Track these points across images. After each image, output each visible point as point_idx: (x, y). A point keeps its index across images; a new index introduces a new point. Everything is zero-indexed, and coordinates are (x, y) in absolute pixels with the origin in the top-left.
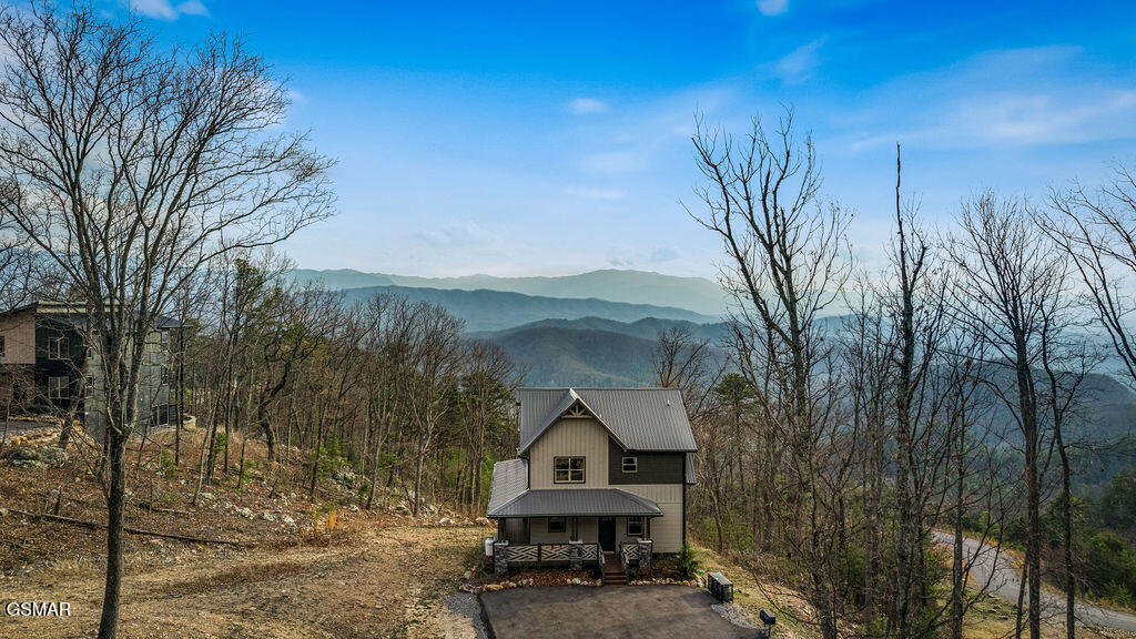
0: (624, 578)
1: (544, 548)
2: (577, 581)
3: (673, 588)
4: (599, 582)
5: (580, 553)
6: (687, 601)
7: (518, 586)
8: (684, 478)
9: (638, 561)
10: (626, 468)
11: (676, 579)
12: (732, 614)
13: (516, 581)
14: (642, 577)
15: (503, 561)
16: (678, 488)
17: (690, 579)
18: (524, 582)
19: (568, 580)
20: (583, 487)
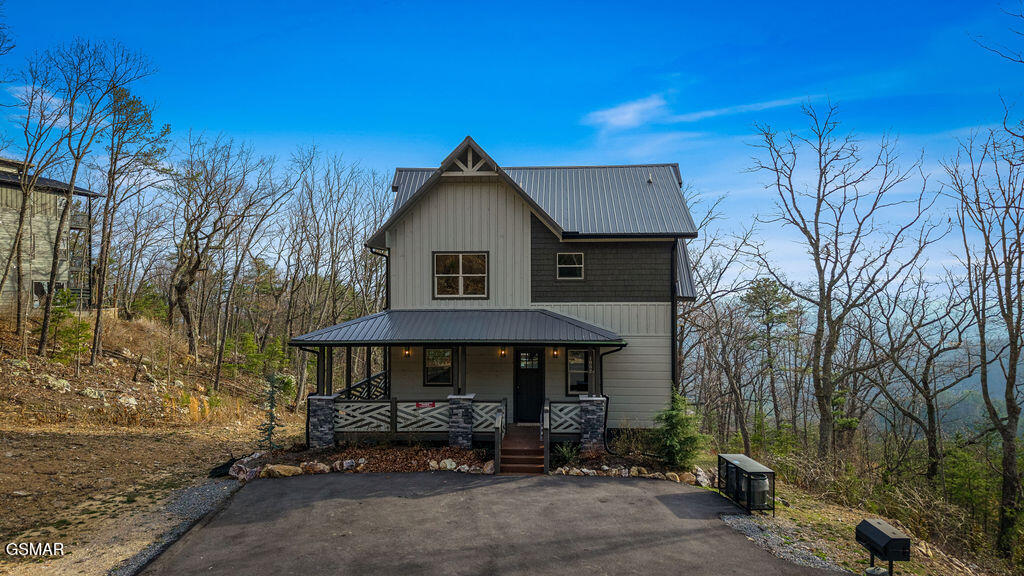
0: (541, 461)
1: (401, 406)
2: (449, 464)
3: (642, 483)
4: (488, 467)
5: (469, 416)
6: (667, 504)
7: (333, 470)
8: (674, 289)
9: (580, 435)
10: (563, 272)
11: (651, 468)
12: (774, 538)
13: (330, 463)
14: (582, 463)
15: (325, 428)
16: (664, 307)
17: (682, 469)
18: (347, 463)
19: (433, 464)
20: (484, 305)
